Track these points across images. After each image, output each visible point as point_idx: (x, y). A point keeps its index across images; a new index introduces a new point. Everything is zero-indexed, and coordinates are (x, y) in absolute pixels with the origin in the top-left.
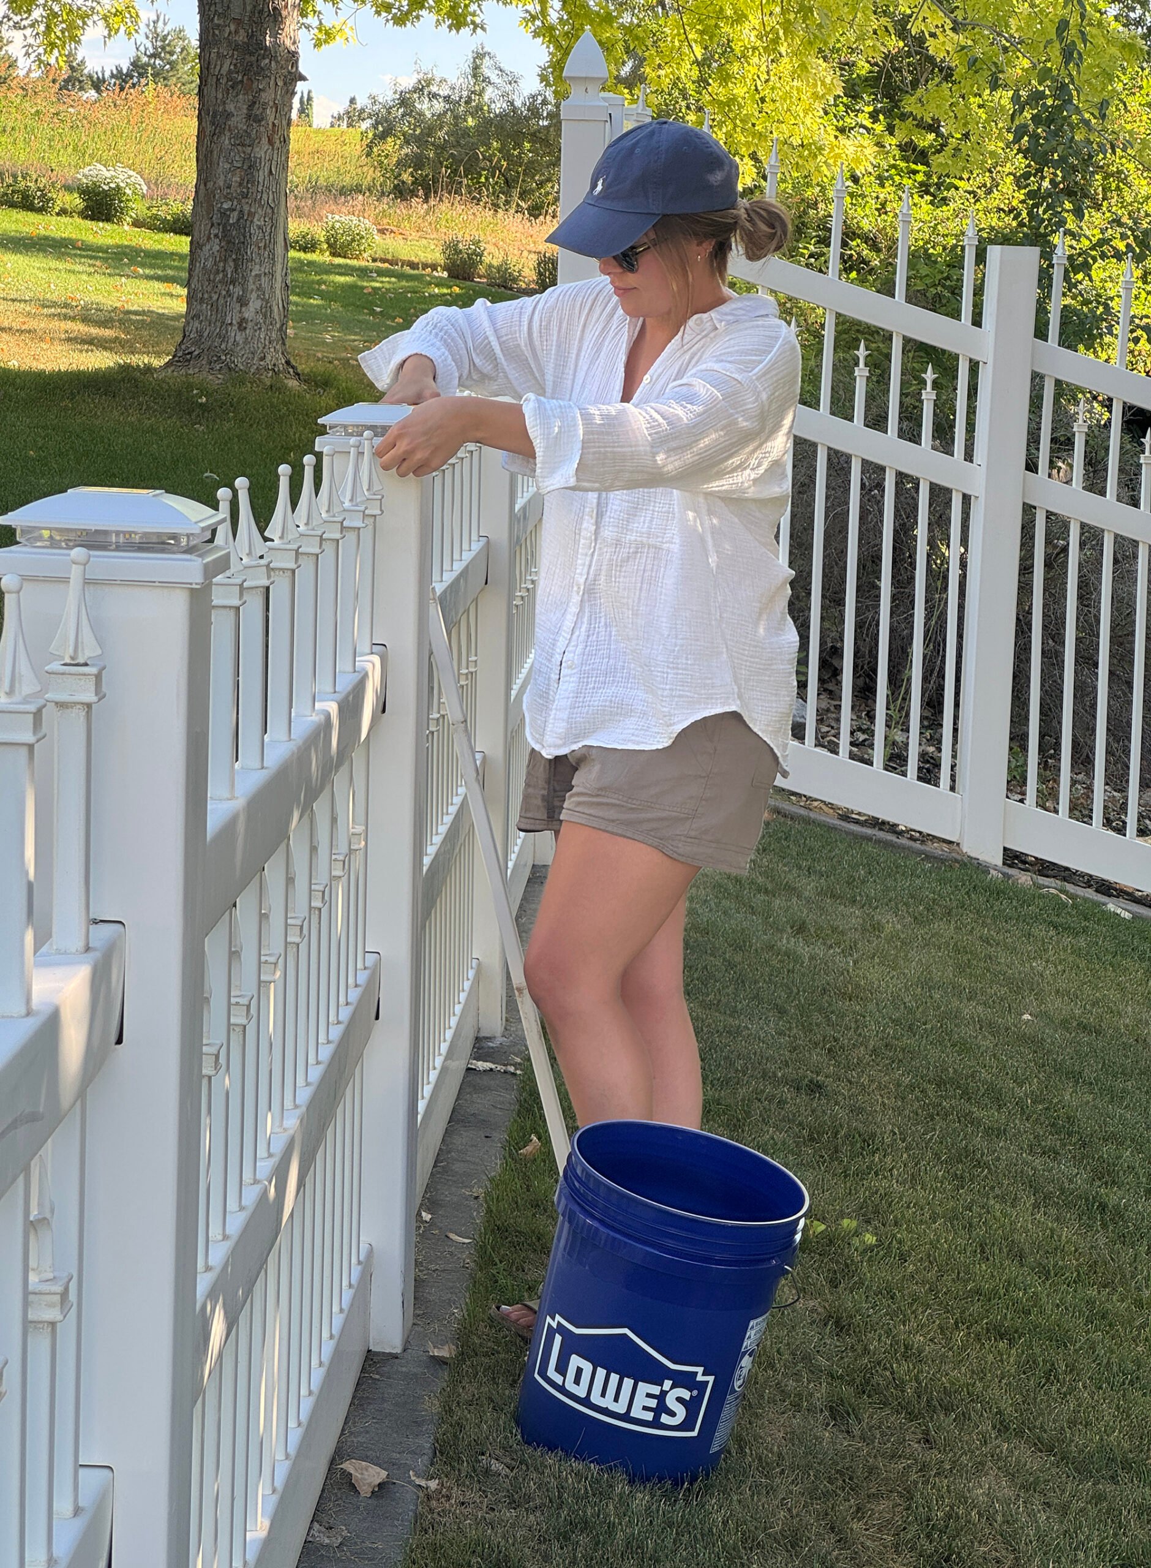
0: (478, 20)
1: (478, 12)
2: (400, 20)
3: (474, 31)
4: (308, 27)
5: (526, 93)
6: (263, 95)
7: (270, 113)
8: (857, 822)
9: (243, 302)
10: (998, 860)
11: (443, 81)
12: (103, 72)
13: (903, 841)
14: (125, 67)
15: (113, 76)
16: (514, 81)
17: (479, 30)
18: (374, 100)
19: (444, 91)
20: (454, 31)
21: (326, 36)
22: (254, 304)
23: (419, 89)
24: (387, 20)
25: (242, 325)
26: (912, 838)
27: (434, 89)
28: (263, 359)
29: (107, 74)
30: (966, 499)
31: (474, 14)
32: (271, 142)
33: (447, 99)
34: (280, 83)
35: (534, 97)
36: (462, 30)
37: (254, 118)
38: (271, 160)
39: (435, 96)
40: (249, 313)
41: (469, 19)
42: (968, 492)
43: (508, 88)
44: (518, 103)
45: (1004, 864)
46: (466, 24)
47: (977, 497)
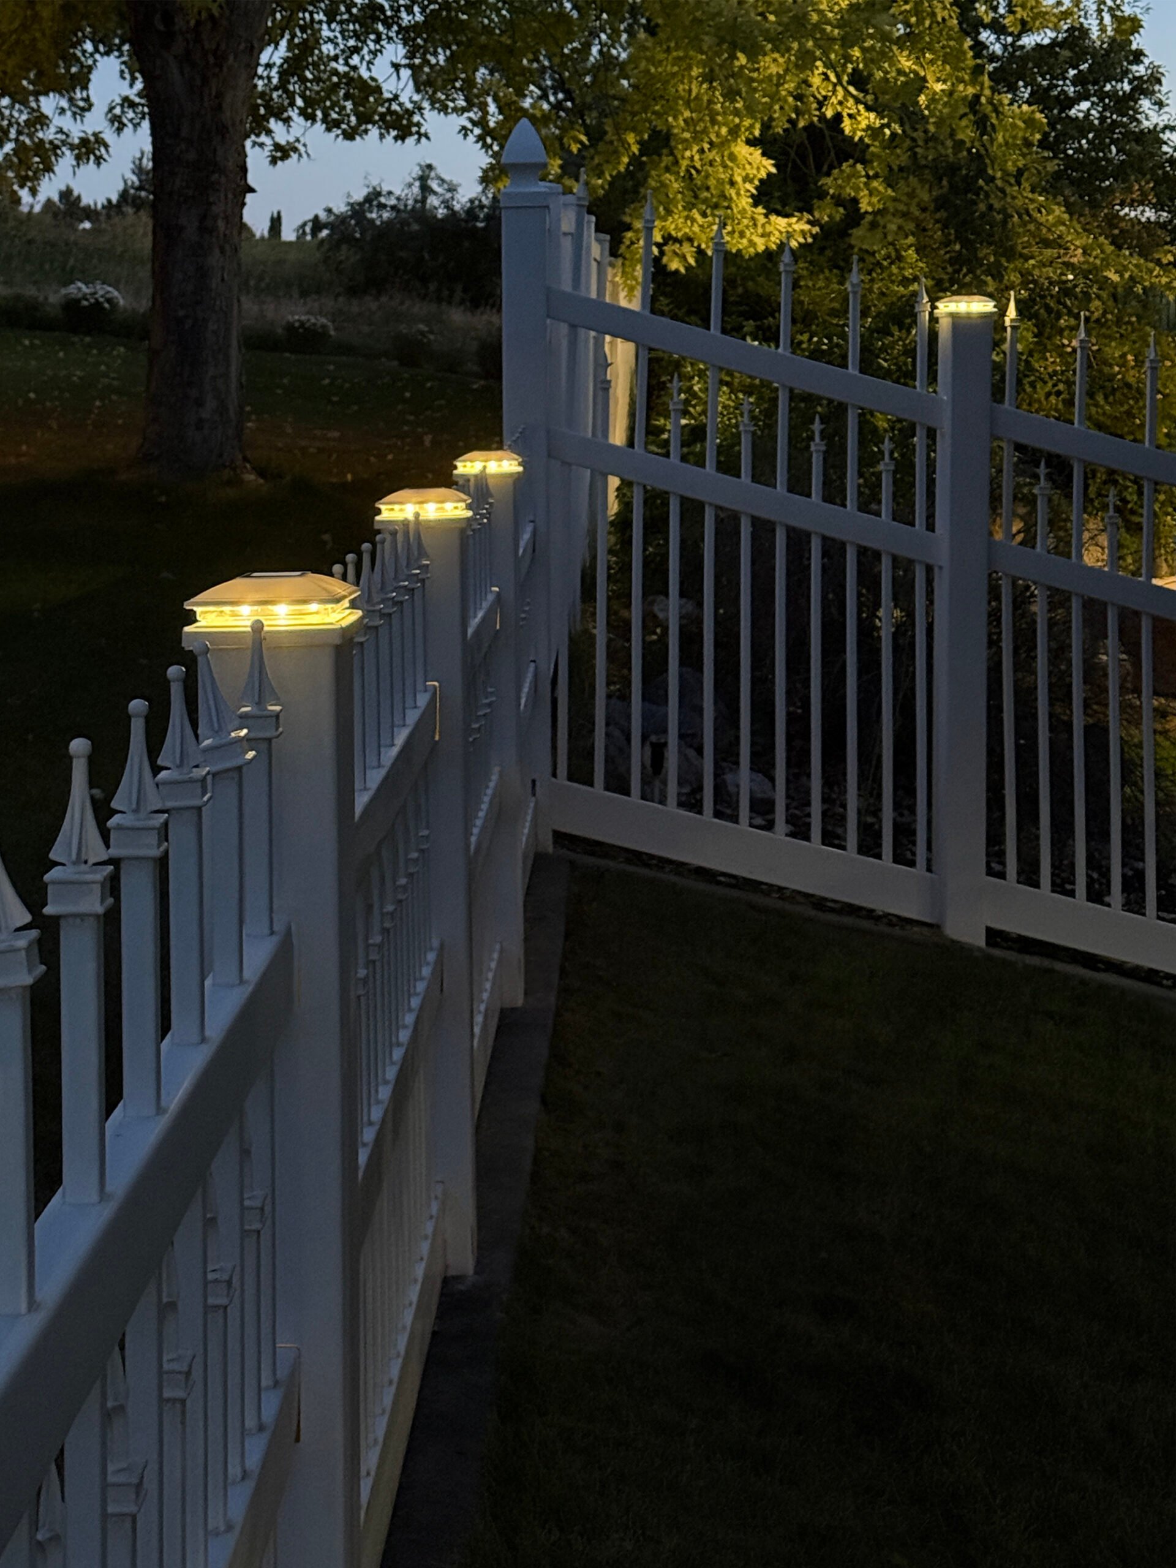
0: (423, 131)
1: (422, 121)
2: (349, 136)
3: (419, 140)
4: (262, 145)
5: (464, 200)
6: (214, 208)
7: (221, 224)
8: (832, 910)
9: (200, 403)
10: (981, 942)
11: (390, 193)
12: (96, 204)
13: (882, 928)
14: (114, 199)
15: (103, 207)
16: (452, 189)
17: (423, 140)
18: (329, 211)
19: (392, 202)
20: (399, 142)
21: (282, 153)
22: (211, 404)
23: (368, 200)
24: (337, 136)
25: (200, 424)
26: (891, 924)
27: (383, 200)
28: (221, 456)
29: (99, 206)
30: (929, 569)
31: (418, 125)
32: (223, 251)
33: (393, 208)
34: (230, 196)
35: (472, 201)
36: (407, 141)
37: (205, 228)
38: (223, 268)
39: (384, 206)
40: (205, 414)
41: (414, 129)
42: (930, 561)
43: (449, 195)
44: (457, 207)
45: (988, 944)
46: (411, 134)
47: (941, 568)
